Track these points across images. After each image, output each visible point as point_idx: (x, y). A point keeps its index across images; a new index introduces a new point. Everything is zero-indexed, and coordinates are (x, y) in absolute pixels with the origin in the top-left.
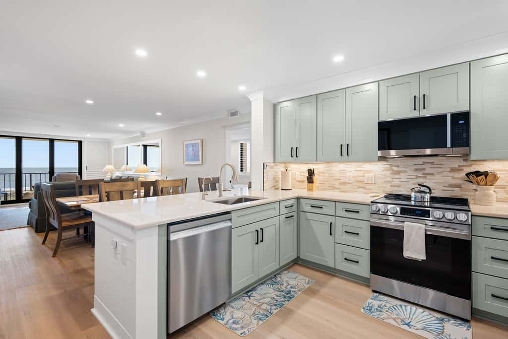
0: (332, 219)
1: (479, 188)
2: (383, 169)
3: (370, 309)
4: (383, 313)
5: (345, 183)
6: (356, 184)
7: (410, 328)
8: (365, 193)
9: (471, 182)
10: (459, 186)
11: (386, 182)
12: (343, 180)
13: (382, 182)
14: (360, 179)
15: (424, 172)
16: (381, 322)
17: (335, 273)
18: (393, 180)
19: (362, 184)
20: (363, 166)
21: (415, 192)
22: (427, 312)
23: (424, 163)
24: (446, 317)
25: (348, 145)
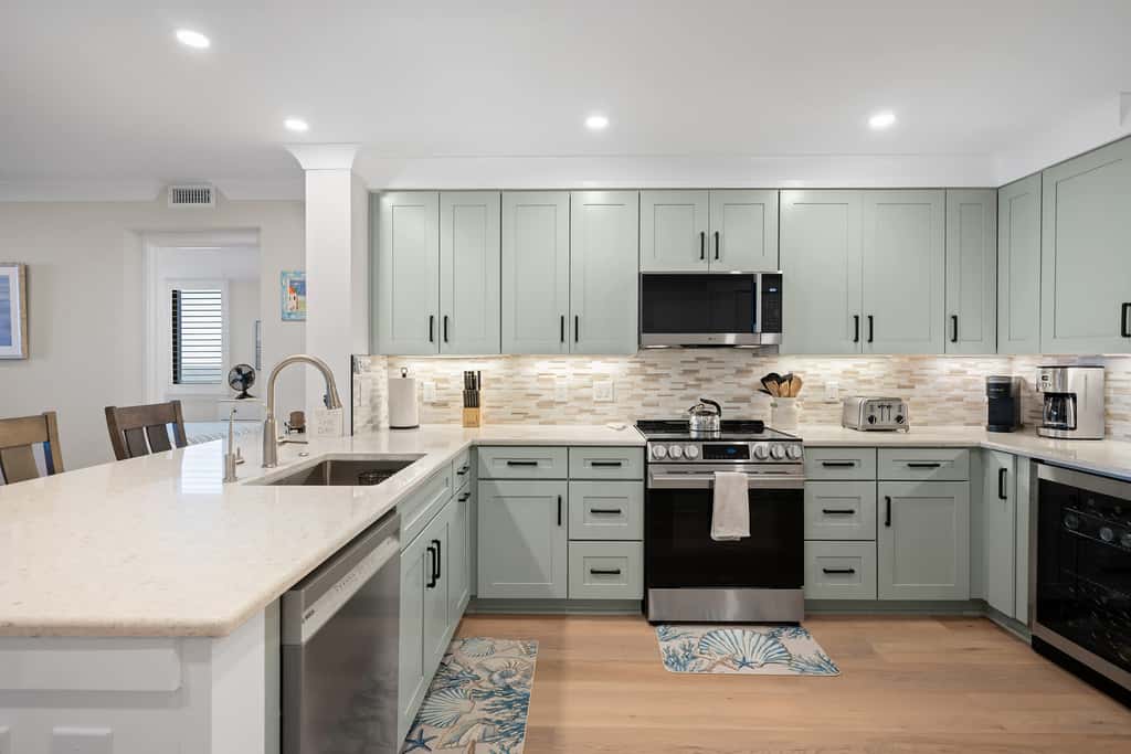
0: (560, 489)
1: (780, 400)
2: (627, 371)
3: (674, 660)
4: (699, 659)
5: (550, 404)
6: (576, 404)
7: (752, 667)
8: (594, 423)
9: (769, 393)
10: (746, 400)
11: (634, 397)
12: (547, 396)
13: (628, 399)
14: (585, 392)
15: (697, 375)
16: (707, 676)
17: (564, 610)
18: (648, 392)
19: (584, 404)
20: (589, 365)
21: (698, 414)
22: (749, 631)
23: (699, 359)
24: (774, 630)
25: (577, 318)
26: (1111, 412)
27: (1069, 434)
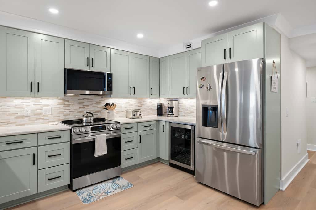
2: (58, 103)
4: (94, 197)
5: (22, 117)
6: (35, 116)
7: (111, 193)
8: (42, 123)
11: (60, 113)
12: (20, 114)
13: (58, 113)
14: (39, 111)
18: (66, 111)
19: (39, 116)
20: (40, 101)
23: (84, 99)
25: (38, 83)
26: (180, 110)
27: (173, 116)
